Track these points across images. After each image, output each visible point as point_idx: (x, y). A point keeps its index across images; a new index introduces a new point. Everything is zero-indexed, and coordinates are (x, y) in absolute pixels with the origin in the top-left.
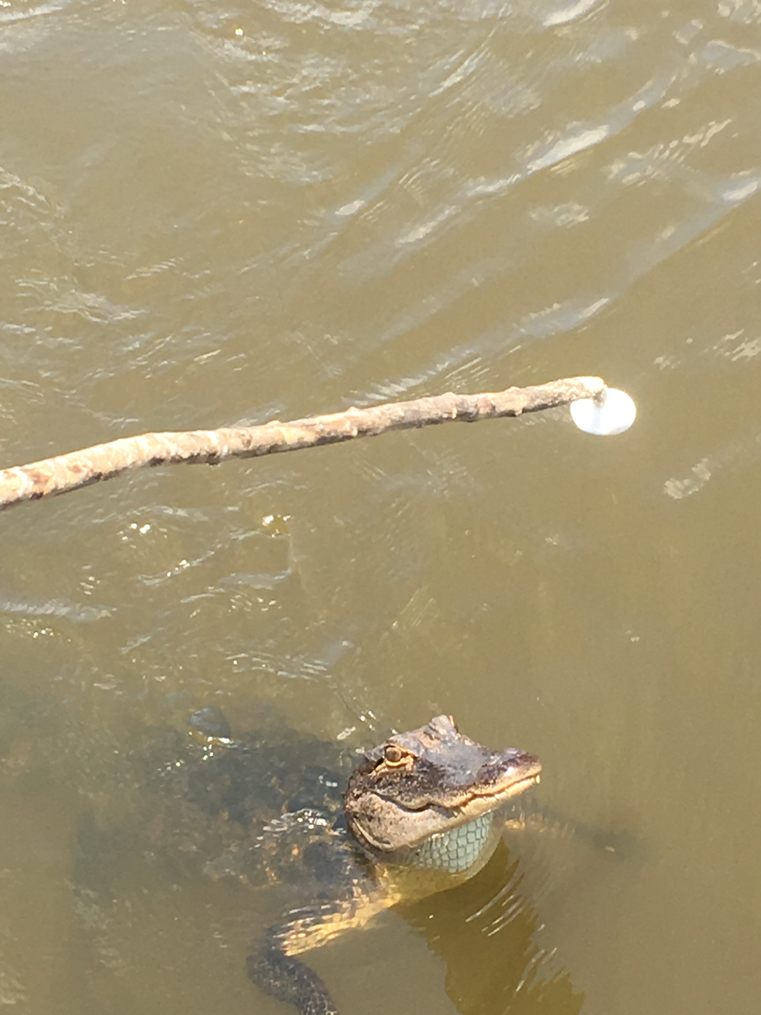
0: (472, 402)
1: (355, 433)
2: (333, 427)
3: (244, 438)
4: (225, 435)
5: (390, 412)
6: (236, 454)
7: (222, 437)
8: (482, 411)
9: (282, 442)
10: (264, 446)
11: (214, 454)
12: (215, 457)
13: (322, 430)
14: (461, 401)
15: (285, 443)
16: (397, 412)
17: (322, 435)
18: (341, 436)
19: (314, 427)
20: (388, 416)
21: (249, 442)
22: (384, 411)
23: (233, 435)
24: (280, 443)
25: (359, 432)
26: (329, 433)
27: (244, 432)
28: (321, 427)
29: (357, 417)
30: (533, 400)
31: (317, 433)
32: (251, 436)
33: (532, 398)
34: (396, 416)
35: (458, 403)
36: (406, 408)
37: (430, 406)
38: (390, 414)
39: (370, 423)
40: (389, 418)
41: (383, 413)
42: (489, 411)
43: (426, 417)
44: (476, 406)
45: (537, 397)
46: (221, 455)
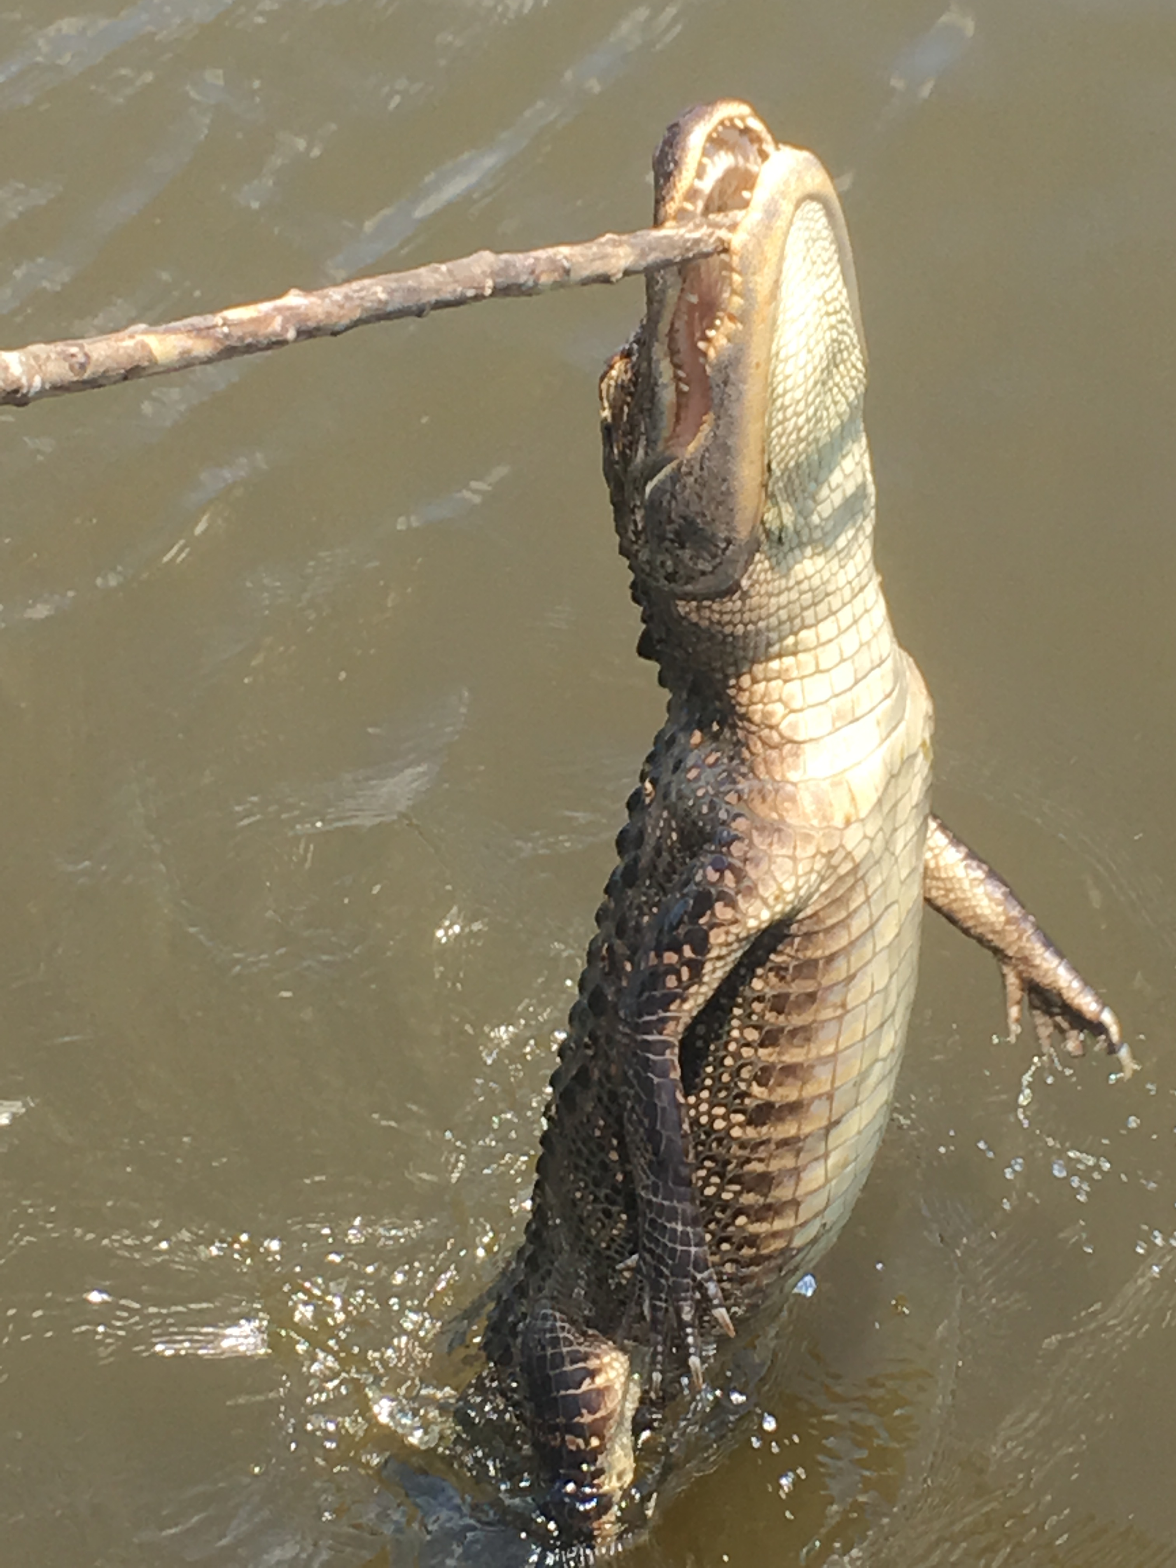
0: (524, 266)
1: (291, 335)
2: (251, 328)
3: (74, 360)
4: (36, 358)
5: (363, 294)
6: (59, 389)
7: (32, 362)
8: (544, 279)
9: (150, 361)
10: (114, 370)
11: (16, 391)
12: (19, 395)
13: (227, 336)
14: (502, 265)
15: (153, 362)
16: (375, 293)
17: (228, 343)
18: (265, 342)
19: (212, 331)
20: (357, 302)
21: (83, 366)
22: (351, 294)
23: (53, 356)
24: (146, 364)
25: (299, 333)
26: (241, 339)
27: (74, 350)
28: (226, 329)
29: (298, 308)
30: (643, 254)
31: (218, 340)
32: (86, 355)
33: (643, 250)
34: (372, 301)
35: (496, 268)
36: (394, 285)
37: (441, 279)
38: (362, 298)
39: (321, 317)
40: (359, 306)
41: (347, 297)
42: (558, 279)
43: (433, 298)
44: (532, 272)
45: (652, 249)
46: (28, 392)
